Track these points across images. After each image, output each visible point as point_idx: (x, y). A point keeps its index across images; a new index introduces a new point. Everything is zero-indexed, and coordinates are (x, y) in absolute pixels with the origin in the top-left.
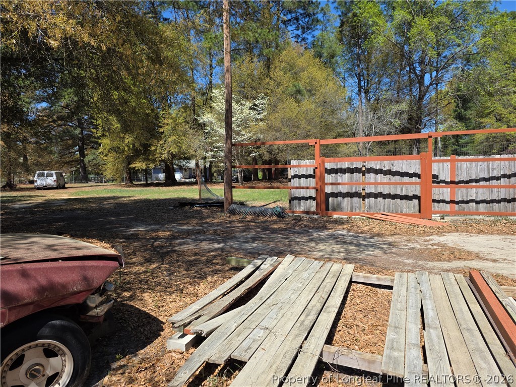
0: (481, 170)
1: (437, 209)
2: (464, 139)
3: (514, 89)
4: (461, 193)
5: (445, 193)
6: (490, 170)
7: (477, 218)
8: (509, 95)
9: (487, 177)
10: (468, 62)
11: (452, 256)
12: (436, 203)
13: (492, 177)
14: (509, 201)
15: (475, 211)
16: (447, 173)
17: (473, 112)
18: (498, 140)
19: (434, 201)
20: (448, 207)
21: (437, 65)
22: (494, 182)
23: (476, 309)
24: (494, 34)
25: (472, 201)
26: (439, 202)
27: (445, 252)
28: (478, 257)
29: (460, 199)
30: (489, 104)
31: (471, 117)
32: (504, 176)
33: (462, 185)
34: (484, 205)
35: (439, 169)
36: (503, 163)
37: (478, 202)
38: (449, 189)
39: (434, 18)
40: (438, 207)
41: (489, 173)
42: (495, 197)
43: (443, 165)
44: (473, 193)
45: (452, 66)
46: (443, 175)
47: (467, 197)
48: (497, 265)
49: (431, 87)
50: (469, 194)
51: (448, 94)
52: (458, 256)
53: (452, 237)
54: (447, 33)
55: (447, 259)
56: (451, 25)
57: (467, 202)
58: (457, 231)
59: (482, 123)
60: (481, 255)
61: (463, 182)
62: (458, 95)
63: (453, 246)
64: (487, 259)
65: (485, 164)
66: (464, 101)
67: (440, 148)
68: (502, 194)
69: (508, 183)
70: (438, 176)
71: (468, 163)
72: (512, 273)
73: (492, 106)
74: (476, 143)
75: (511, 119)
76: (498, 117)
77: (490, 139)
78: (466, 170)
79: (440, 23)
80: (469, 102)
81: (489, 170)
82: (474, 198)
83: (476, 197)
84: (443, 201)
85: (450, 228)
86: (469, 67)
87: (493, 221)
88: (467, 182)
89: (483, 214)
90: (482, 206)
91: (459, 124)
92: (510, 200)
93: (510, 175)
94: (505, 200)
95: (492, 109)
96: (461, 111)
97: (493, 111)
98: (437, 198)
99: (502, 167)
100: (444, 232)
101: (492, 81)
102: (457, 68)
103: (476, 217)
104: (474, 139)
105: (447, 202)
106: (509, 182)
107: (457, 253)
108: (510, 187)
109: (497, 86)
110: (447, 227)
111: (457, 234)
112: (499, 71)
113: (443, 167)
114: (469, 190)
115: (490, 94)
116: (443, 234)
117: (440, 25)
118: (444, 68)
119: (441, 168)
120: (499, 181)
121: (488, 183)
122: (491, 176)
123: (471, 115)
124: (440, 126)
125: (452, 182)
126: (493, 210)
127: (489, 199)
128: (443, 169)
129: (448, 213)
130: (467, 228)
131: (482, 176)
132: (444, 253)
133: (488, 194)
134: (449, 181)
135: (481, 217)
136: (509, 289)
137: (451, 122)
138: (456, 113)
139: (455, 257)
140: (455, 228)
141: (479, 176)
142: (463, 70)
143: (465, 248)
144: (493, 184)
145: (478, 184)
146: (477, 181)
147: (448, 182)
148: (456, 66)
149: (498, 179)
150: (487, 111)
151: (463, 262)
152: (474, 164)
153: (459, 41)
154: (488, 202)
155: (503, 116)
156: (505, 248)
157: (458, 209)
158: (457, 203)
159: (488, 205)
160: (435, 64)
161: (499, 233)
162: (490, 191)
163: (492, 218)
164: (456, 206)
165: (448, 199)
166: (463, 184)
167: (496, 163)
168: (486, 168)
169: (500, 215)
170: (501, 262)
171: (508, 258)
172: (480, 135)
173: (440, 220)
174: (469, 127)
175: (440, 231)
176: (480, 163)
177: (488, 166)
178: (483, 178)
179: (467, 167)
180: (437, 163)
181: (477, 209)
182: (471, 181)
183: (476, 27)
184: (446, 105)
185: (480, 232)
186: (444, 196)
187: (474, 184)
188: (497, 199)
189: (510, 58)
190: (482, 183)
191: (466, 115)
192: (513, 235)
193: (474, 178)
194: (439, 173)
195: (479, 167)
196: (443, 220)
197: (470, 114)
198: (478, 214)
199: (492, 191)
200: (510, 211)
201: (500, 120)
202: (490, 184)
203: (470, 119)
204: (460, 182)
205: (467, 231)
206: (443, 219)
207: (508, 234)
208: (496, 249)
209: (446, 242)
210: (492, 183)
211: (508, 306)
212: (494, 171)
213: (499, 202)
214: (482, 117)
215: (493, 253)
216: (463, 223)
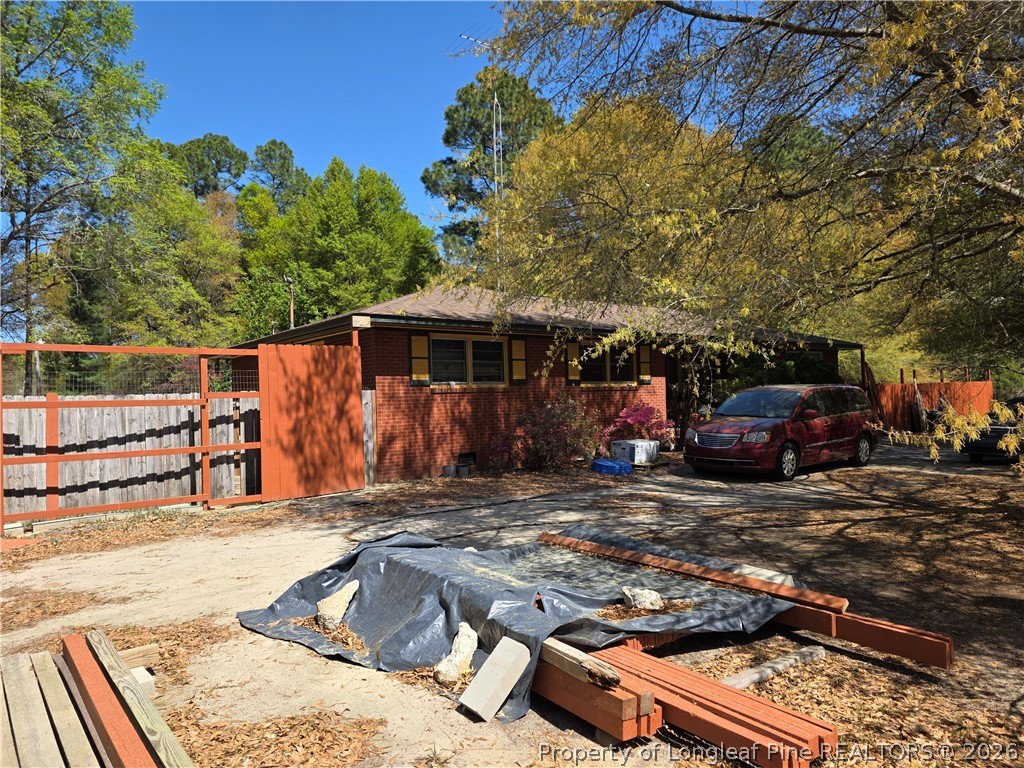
0: (110, 424)
1: (16, 510)
2: (90, 359)
3: (174, 278)
4: (70, 472)
5: (37, 473)
6: (127, 422)
7: (103, 519)
8: (166, 286)
9: (120, 435)
10: (93, 210)
11: (39, 611)
12: (13, 498)
13: (130, 436)
14: (160, 478)
15: (98, 504)
16: (39, 431)
17: (105, 308)
18: (153, 364)
19: (8, 493)
20: (42, 504)
21: (28, 200)
22: (134, 446)
23: (67, 718)
24: (139, 173)
25: (93, 485)
26: (20, 494)
27: (23, 605)
28: (94, 599)
29: (69, 484)
30: (133, 297)
31: (102, 316)
32: (151, 433)
33: (71, 453)
34: (117, 490)
35: (21, 422)
36: (148, 408)
37: (104, 487)
38: (44, 465)
39: (16, 103)
40: (19, 505)
41: (124, 427)
42: (136, 473)
43: (30, 414)
44: (96, 468)
45: (60, 211)
46: (31, 434)
47: (83, 477)
48: (129, 606)
49: (13, 242)
50: (87, 471)
51: (51, 265)
52: (52, 609)
53: (45, 569)
54: (46, 141)
55: (26, 621)
56: (56, 129)
57: (83, 488)
58: (58, 553)
59: (123, 330)
60: (101, 595)
61: (74, 447)
62: (73, 271)
63: (44, 589)
64: (110, 601)
65: (117, 412)
66: (88, 284)
67: (39, 375)
68: (149, 466)
69: (157, 444)
70: (18, 437)
71: (83, 409)
72: (151, 616)
73: (141, 301)
74: (112, 369)
75: (173, 328)
76: (152, 323)
77: (138, 361)
78: (80, 422)
79: (29, 117)
80: (96, 288)
81: (123, 422)
82: (97, 478)
83: (101, 476)
84: (32, 492)
85: (43, 549)
86: (95, 220)
87: (132, 521)
88: (82, 448)
89: (114, 508)
90: (113, 495)
91: (76, 328)
92: (161, 475)
93: (160, 431)
94: (153, 477)
95: (140, 307)
96: (82, 304)
97: (142, 311)
98: (16, 486)
99: (147, 418)
100: (27, 561)
101: (138, 258)
102: (71, 217)
103: (101, 517)
104: (109, 359)
105: (40, 493)
106: (161, 444)
107: (50, 605)
108: (160, 453)
109: (148, 266)
110: (36, 549)
111: (57, 559)
112: (150, 241)
113: (30, 418)
114: (87, 463)
115: (134, 280)
116: (26, 564)
117: (31, 121)
118: (41, 210)
119: (26, 420)
120: (143, 443)
121: (123, 446)
122: (127, 433)
123: (102, 312)
124: (37, 328)
125: (51, 449)
126: (133, 498)
127: (125, 479)
128: (31, 422)
129: (41, 517)
130: (81, 542)
131: (110, 435)
132: (21, 609)
133: (124, 468)
134: (45, 446)
135: (110, 515)
136: (138, 653)
137: (62, 323)
138: (73, 304)
139: (44, 613)
140: (54, 547)
141: (105, 434)
142: (83, 224)
143: (68, 587)
144: (133, 450)
145: (104, 450)
146: (102, 444)
147: (42, 449)
148: (68, 212)
149: (140, 438)
150: (130, 310)
151: (61, 619)
152: (96, 411)
153: (70, 165)
154: (122, 484)
155: (159, 322)
156: (147, 569)
157: (64, 504)
158: (63, 492)
159: (125, 489)
160: (24, 198)
161: (140, 542)
162: (128, 463)
163: (131, 515)
164: (61, 498)
165: (42, 486)
166: (75, 453)
167: (136, 410)
168: (119, 419)
169: (146, 505)
170: (136, 600)
171: (149, 589)
172: (118, 353)
173: (23, 535)
174: (99, 335)
175: (20, 558)
176: (107, 410)
177: (122, 415)
178: (114, 438)
179: (82, 418)
180: (17, 410)
181: (103, 499)
182: (91, 445)
183: (105, 149)
184: (49, 287)
185: (105, 546)
186: (32, 481)
187: (96, 450)
188: (140, 476)
189: (167, 222)
190: (111, 448)
191: (92, 312)
192: (163, 540)
193: (95, 438)
194: (22, 431)
195: (106, 417)
196: (29, 534)
197: (99, 310)
198: (105, 509)
199: (130, 462)
200: (162, 496)
201: (155, 329)
202: (127, 450)
203: (100, 321)
204: (68, 448)
205: (79, 549)
206: (31, 530)
207: (156, 540)
208: (130, 576)
209: (27, 584)
210: (130, 447)
211: (128, 691)
212: (134, 424)
213: (142, 481)
214: (121, 319)
215: (124, 585)
216: (72, 533)
